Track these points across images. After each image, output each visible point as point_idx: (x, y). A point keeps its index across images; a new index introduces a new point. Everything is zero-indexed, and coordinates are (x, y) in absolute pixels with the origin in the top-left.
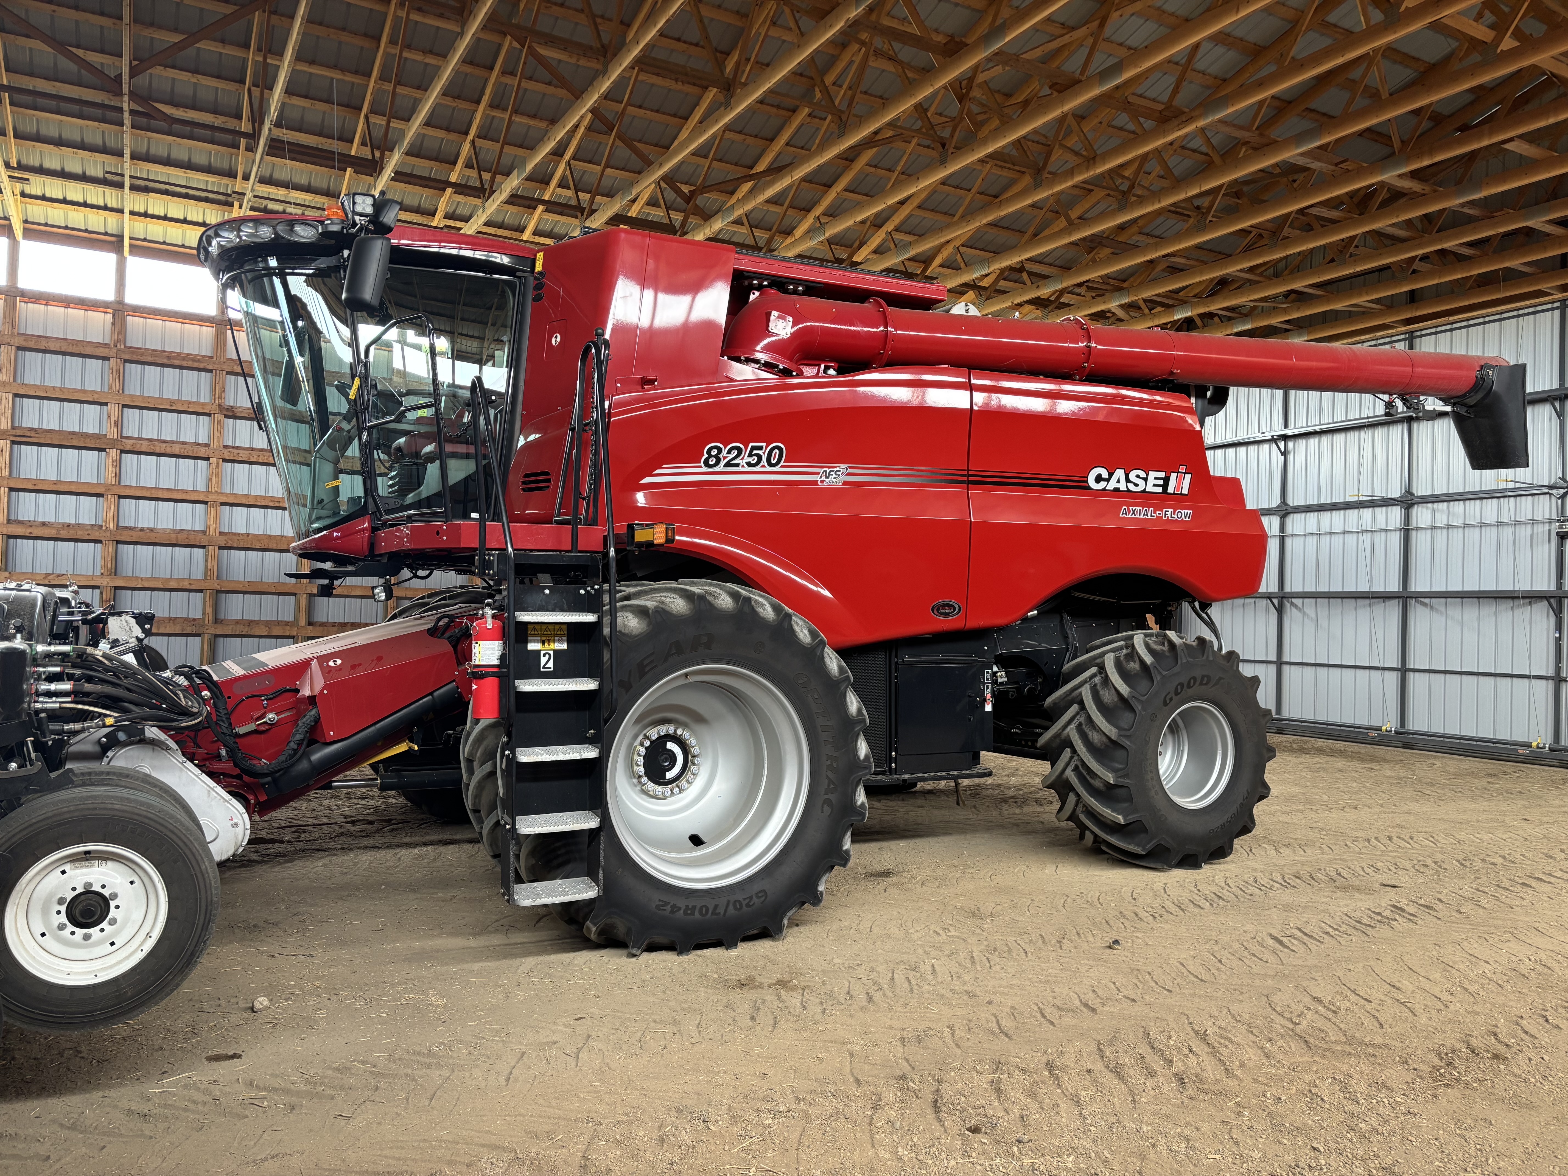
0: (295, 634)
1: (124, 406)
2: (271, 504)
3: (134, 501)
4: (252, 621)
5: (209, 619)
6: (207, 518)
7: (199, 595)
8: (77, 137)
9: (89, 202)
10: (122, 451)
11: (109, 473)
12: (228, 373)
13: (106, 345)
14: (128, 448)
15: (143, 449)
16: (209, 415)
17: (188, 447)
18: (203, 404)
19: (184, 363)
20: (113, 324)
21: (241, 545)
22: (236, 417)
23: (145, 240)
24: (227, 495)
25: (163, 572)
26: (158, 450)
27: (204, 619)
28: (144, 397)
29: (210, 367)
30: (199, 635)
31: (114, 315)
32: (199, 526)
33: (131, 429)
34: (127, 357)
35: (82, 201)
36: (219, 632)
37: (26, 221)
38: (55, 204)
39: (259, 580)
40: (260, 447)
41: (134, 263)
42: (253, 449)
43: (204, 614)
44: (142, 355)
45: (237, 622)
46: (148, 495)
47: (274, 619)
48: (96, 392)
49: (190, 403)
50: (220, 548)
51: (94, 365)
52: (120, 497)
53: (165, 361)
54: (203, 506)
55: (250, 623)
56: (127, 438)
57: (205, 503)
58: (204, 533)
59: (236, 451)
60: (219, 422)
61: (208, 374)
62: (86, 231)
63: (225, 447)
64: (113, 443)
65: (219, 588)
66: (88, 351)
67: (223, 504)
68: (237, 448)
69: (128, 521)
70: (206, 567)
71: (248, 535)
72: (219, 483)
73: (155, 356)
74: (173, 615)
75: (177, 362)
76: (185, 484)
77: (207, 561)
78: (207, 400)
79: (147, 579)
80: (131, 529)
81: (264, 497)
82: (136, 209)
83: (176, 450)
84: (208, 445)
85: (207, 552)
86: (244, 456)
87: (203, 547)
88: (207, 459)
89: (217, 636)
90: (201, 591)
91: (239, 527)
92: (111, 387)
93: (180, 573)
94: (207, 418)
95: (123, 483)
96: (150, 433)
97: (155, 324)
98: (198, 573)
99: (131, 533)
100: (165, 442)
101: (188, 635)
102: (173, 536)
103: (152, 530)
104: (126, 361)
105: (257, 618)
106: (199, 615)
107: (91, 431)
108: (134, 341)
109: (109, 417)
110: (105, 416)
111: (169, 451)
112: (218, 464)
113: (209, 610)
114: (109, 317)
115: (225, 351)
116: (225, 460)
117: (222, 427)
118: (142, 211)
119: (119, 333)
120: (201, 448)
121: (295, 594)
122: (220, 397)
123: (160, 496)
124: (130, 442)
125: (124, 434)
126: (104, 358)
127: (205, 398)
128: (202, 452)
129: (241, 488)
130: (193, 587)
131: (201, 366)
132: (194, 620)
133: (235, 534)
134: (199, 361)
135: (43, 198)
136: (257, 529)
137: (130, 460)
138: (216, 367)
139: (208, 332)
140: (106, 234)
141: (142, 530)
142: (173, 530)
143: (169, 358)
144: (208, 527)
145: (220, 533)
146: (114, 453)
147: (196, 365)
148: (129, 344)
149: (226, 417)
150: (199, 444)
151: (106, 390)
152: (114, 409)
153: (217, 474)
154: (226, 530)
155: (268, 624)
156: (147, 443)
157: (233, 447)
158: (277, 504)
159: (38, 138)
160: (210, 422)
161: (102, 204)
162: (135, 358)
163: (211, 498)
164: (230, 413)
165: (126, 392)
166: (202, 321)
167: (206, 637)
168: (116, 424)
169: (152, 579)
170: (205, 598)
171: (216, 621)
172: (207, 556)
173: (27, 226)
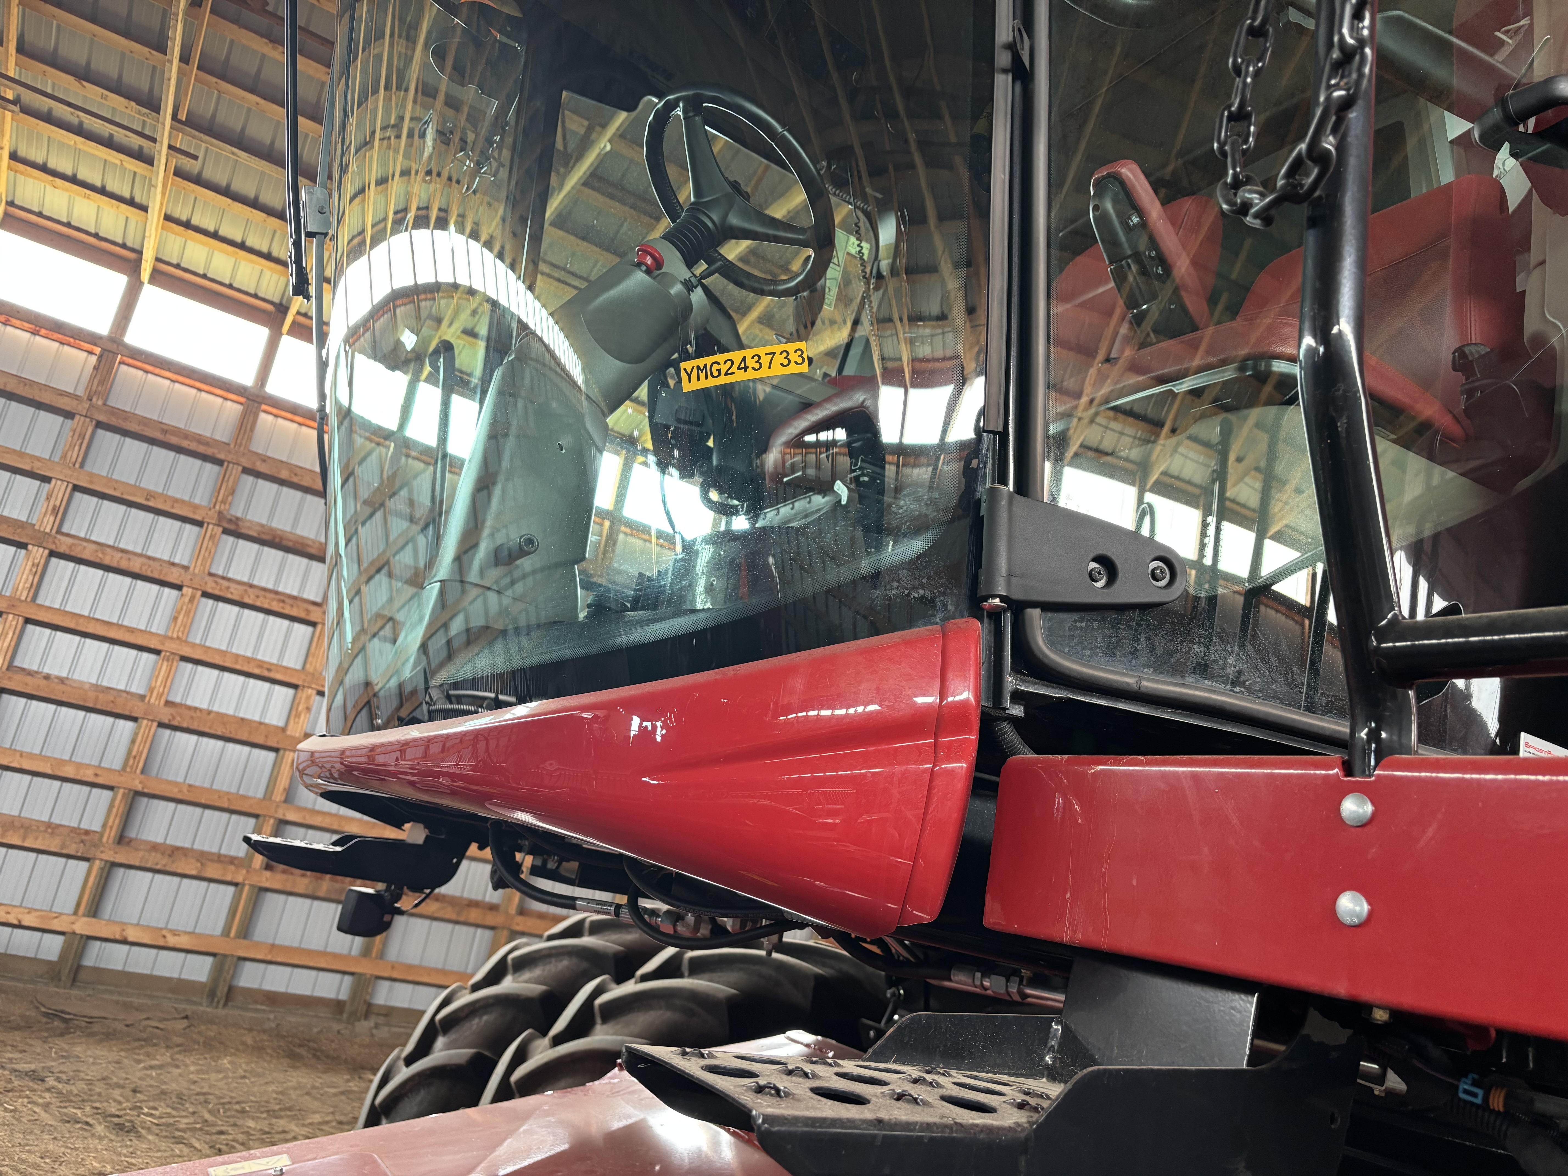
0: (239, 879)
1: (76, 488)
2: (257, 671)
3: (48, 631)
4: (177, 849)
5: (110, 835)
6: (154, 674)
7: (107, 794)
8: (111, 70)
9: (109, 188)
10: (52, 554)
11: (22, 580)
12: (246, 471)
13: (76, 397)
14: (62, 549)
15: (86, 555)
16: (199, 524)
17: (156, 565)
18: (196, 507)
19: (185, 444)
20: (95, 368)
21: (194, 726)
22: (238, 535)
23: (178, 266)
24: (194, 645)
25: (60, 750)
26: (107, 561)
27: (101, 834)
28: (110, 480)
29: (222, 456)
30: (87, 859)
31: (100, 357)
32: (137, 688)
33: (76, 525)
34: (102, 418)
35: (98, 184)
36: (119, 859)
37: (11, 204)
38: (59, 182)
39: (207, 785)
40: (263, 584)
41: (151, 295)
42: (251, 586)
43: (104, 826)
44: (125, 419)
45: (154, 847)
46: (72, 625)
47: (214, 850)
48: (39, 459)
49: (176, 501)
50: (161, 725)
51: (50, 422)
52: (28, 621)
53: (158, 435)
54: (152, 657)
55: (175, 851)
56: (68, 535)
57: (157, 652)
58: (142, 697)
59: (225, 583)
60: (212, 537)
61: (216, 468)
62: (96, 236)
63: (211, 574)
64: (41, 539)
65: (139, 788)
66: (46, 398)
67: (184, 659)
68: (229, 580)
69: (28, 660)
70: (130, 751)
71: (209, 712)
72: (188, 628)
73: (145, 425)
74: (56, 820)
75: (174, 440)
76: (136, 619)
77: (133, 742)
78: (204, 503)
79: (31, 756)
80: (30, 673)
81: (249, 660)
82: (176, 214)
83: (135, 565)
84: (186, 568)
85: (139, 728)
86: (235, 593)
87: (135, 719)
88: (179, 587)
89: (114, 865)
90: (111, 788)
91: (199, 699)
92: (64, 457)
93: (87, 755)
94: (195, 529)
95: (40, 601)
96: (104, 534)
97: (160, 383)
98: (115, 759)
99: (28, 679)
100: (123, 551)
101: (69, 857)
102: (92, 694)
103: (62, 680)
104: (99, 425)
105: (187, 845)
106: (96, 827)
107: (14, 516)
108: (120, 400)
109: (48, 498)
110: (44, 496)
111: (124, 565)
112: (192, 600)
113: (115, 823)
114: (93, 359)
115: (250, 439)
116: (205, 595)
117: (216, 545)
118: (184, 218)
119: (101, 382)
120: (174, 570)
121: (257, 816)
122: (223, 502)
123: (90, 630)
124: (70, 541)
125: (65, 529)
126: (69, 415)
127: (201, 498)
128: (173, 576)
129: (218, 640)
130: (100, 780)
131: (209, 451)
132: (87, 832)
133: (189, 708)
134: (207, 444)
135: (44, 168)
136: (226, 706)
137: (61, 569)
138: (230, 457)
139: (233, 409)
140: (124, 246)
141: (47, 677)
142: (97, 688)
143: (165, 432)
144: (151, 690)
145: (168, 703)
146: (38, 553)
147: (201, 449)
148: (111, 402)
149: (226, 532)
150: (173, 564)
151: (57, 459)
152: (60, 489)
153: (188, 613)
154: (178, 700)
155: (203, 857)
156: (94, 547)
157: (223, 578)
158: (266, 673)
159: (54, 61)
160: (199, 533)
161: (127, 194)
162: (114, 421)
163: (169, 646)
164: (232, 527)
165: (88, 467)
166: (228, 390)
167: (97, 864)
168: (55, 511)
169: (41, 757)
170: (113, 800)
171: (122, 839)
172: (136, 734)
173: (12, 210)
